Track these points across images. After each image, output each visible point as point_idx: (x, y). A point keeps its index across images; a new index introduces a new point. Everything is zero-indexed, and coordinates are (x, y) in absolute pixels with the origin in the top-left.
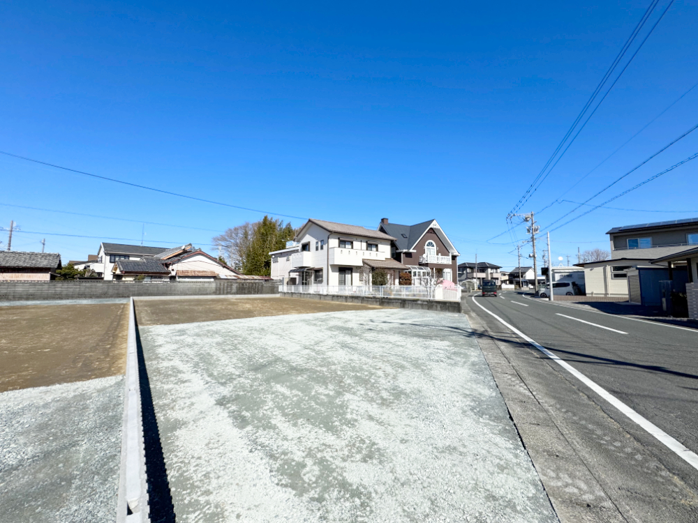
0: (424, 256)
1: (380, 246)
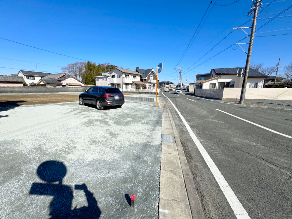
0: (150, 80)
1: (137, 77)
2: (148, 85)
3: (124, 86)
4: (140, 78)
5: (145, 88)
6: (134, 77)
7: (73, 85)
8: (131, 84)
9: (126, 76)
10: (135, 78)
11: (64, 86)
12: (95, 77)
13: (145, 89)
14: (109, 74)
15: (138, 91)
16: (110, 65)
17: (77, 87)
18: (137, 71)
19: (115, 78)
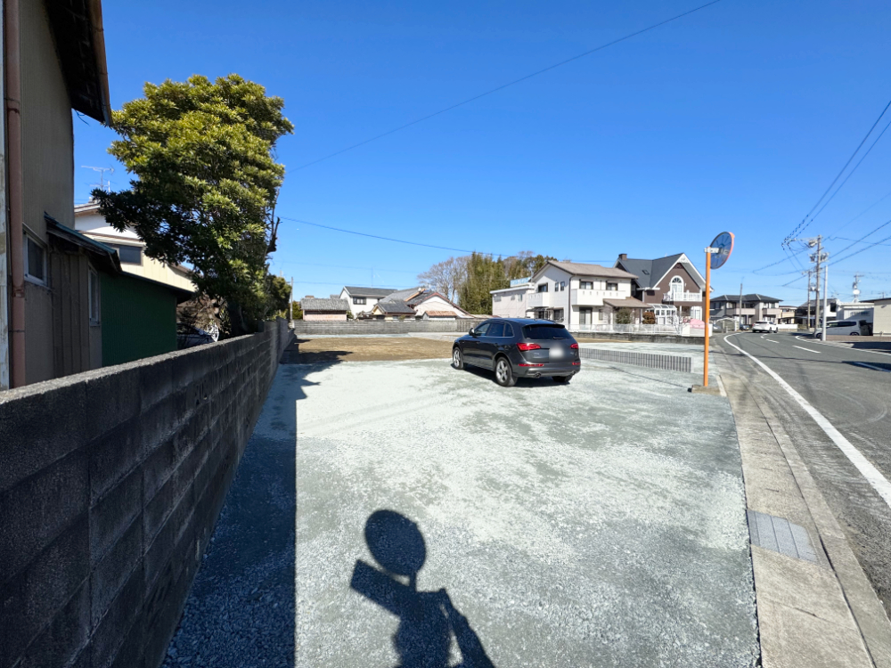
0: (670, 293)
1: (620, 285)
2: (661, 309)
3: (576, 315)
4: (632, 288)
5: (650, 319)
6: (609, 285)
7: (438, 314)
8: (599, 309)
9: (583, 283)
10: (614, 288)
11: (419, 318)
12: (491, 292)
13: (650, 323)
14: (530, 281)
15: (622, 332)
16: (534, 256)
17: (446, 319)
18: (620, 266)
19: (547, 291)
